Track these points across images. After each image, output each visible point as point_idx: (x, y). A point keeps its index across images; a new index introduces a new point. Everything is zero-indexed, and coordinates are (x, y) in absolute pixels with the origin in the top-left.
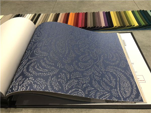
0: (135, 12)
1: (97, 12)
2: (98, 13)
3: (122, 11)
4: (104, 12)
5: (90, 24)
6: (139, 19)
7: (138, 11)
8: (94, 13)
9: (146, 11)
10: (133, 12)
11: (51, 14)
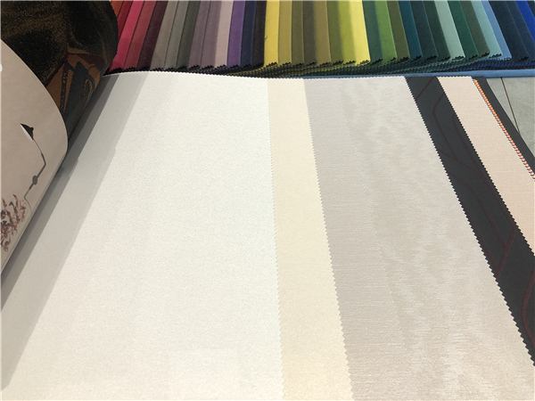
6: (380, 21)
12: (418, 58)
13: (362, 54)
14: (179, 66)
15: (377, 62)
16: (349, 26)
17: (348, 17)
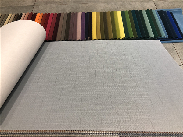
0: (126, 14)
1: (74, 13)
2: (76, 15)
3: (109, 12)
4: (84, 12)
6: (128, 25)
7: (129, 11)
8: (69, 15)
9: (141, 11)
10: (123, 13)
11: (10, 15)
13: (123, 35)
14: (65, 40)
15: (128, 38)
16: (118, 26)
17: (118, 24)
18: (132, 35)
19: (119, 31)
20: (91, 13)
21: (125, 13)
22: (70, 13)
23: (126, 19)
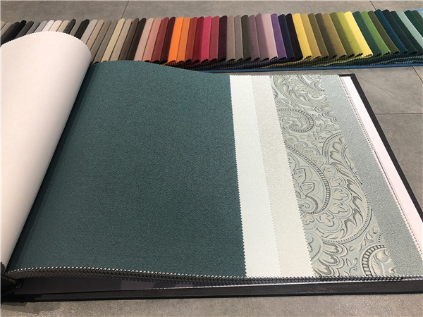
0: (363, 17)
1: (253, 16)
2: (258, 19)
3: (326, 14)
4: (276, 15)
5: (234, 51)
6: (373, 35)
7: (370, 13)
8: (245, 19)
9: (394, 13)
10: (357, 16)
11: (121, 22)
12: (406, 52)
13: (367, 51)
14: (246, 58)
15: (378, 55)
16: (353, 36)
17: (350, 31)
18: (385, 49)
19: (356, 42)
20: (289, 16)
21: (362, 15)
22: (246, 16)
23: (367, 26)
